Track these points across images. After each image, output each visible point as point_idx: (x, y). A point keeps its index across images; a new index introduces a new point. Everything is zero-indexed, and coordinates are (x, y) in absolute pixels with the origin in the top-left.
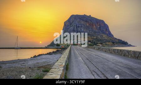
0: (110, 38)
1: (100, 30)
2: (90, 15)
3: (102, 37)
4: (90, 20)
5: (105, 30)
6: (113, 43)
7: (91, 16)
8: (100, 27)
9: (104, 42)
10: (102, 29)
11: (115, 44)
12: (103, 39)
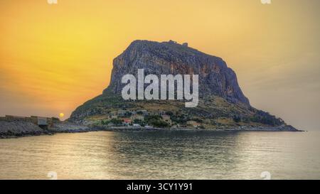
0: (233, 105)
1: (208, 83)
2: (187, 44)
3: (208, 103)
4: (181, 57)
5: (221, 85)
6: (237, 120)
7: (189, 46)
8: (208, 77)
9: (210, 118)
10: (213, 81)
11: (239, 123)
12: (211, 109)
